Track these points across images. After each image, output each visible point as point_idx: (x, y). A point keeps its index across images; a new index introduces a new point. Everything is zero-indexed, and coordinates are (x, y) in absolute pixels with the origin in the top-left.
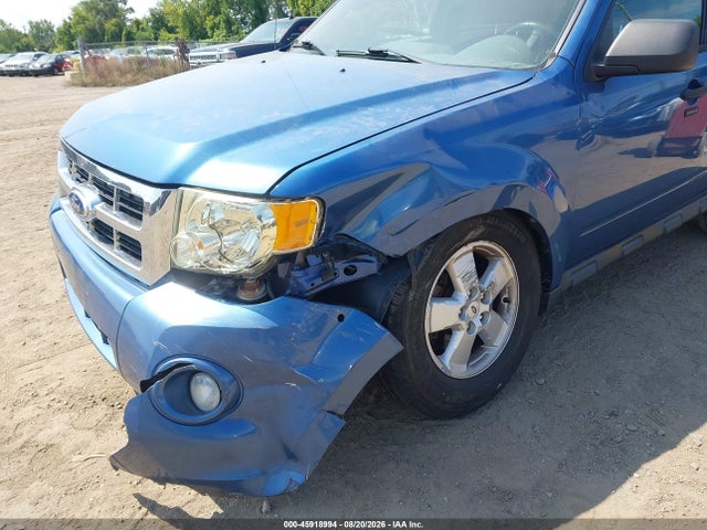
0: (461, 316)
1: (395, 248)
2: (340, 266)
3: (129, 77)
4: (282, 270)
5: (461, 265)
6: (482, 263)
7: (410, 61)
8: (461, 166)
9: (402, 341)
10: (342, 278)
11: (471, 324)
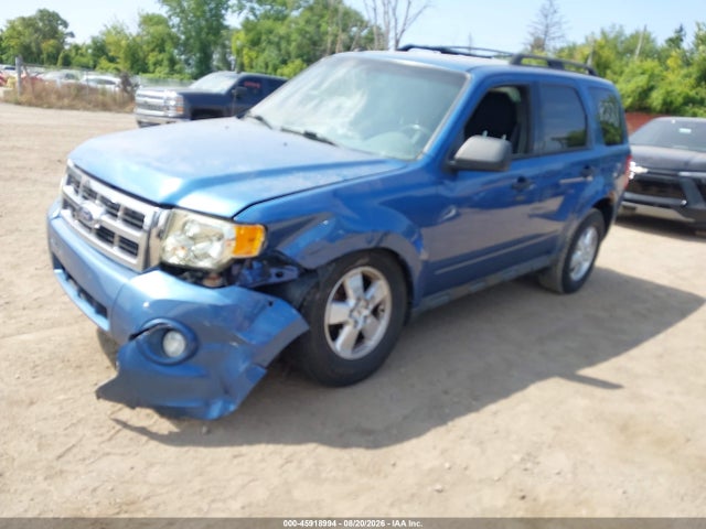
0: (350, 316)
1: (310, 264)
2: (274, 271)
3: (66, 101)
4: (235, 270)
5: (352, 281)
6: (367, 282)
7: (331, 143)
8: (356, 217)
9: (309, 323)
10: (274, 280)
11: (356, 322)
